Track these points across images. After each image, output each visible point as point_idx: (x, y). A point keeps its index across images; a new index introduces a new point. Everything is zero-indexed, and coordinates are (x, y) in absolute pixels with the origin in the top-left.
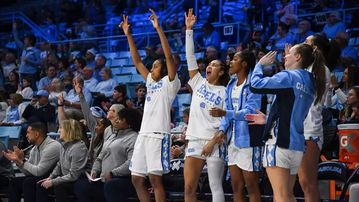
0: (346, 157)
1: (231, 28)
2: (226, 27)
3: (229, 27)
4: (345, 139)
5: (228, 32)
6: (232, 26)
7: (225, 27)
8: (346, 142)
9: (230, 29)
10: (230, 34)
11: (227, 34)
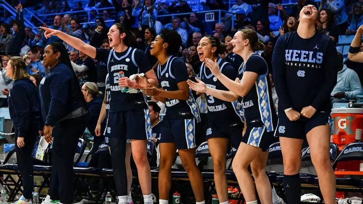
0: (343, 139)
1: (212, 14)
2: (208, 14)
3: (210, 13)
4: (344, 122)
5: (209, 19)
6: (213, 13)
7: (206, 14)
8: (345, 124)
9: (211, 16)
10: (211, 20)
11: (209, 21)
